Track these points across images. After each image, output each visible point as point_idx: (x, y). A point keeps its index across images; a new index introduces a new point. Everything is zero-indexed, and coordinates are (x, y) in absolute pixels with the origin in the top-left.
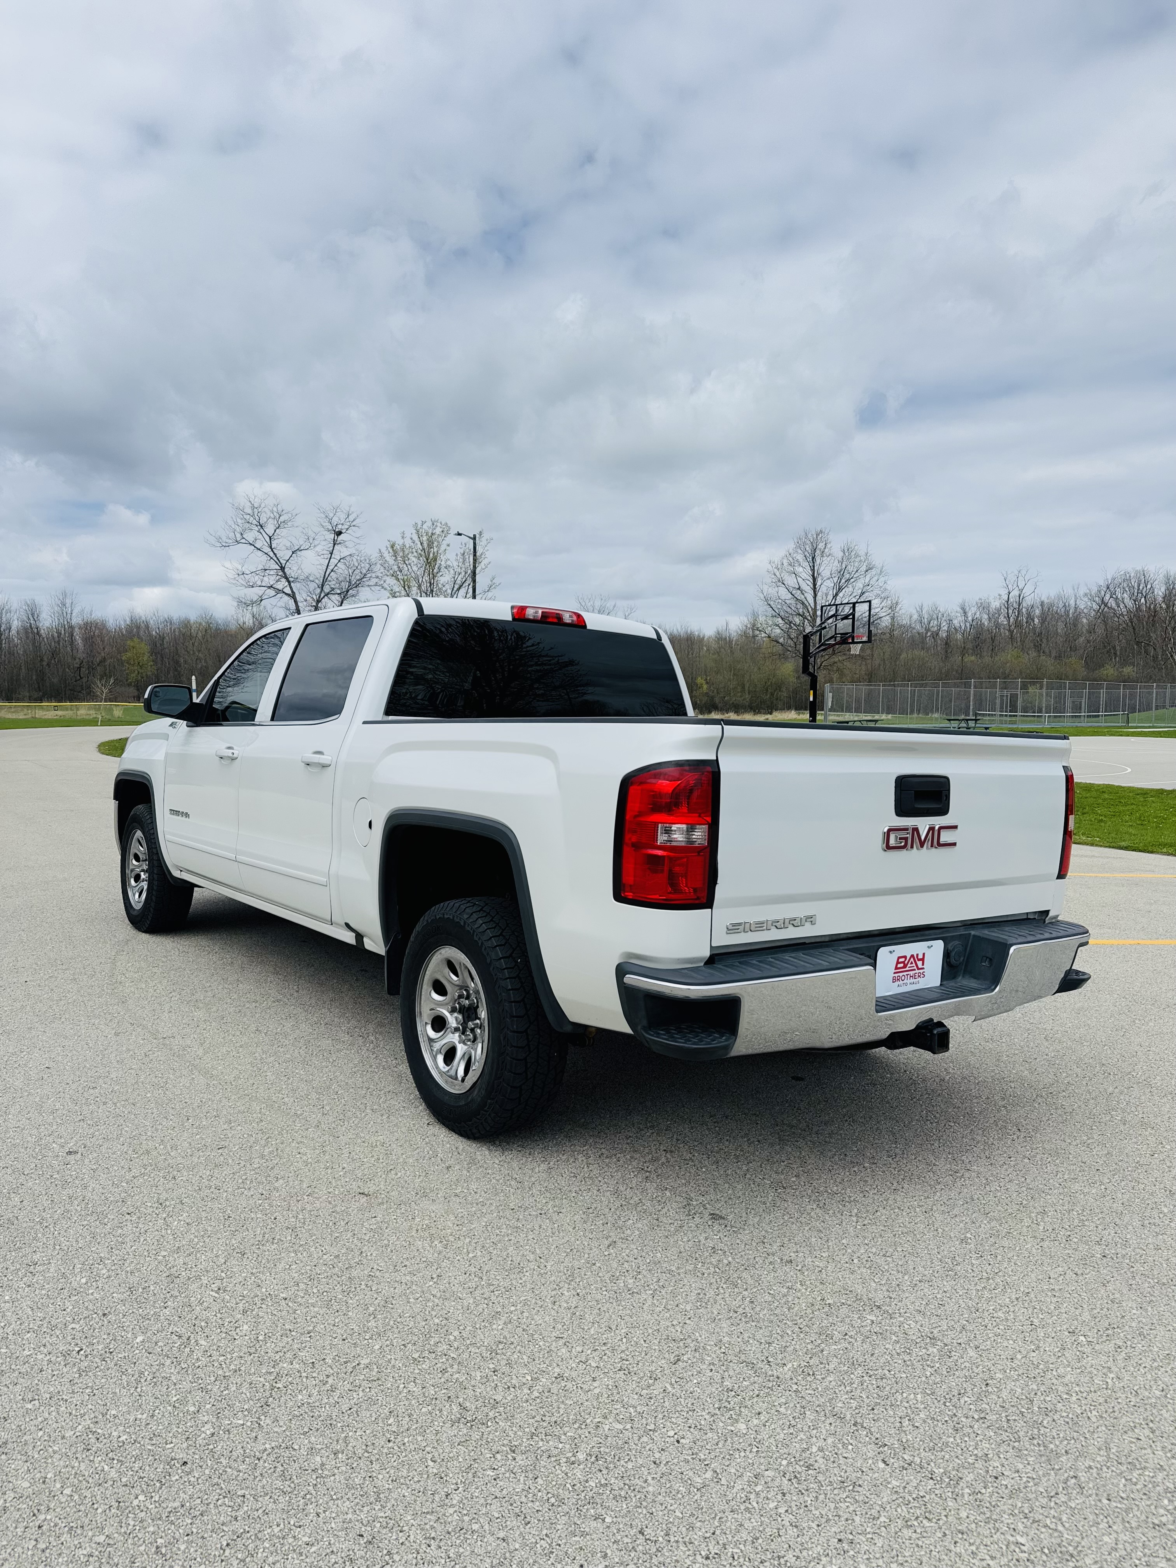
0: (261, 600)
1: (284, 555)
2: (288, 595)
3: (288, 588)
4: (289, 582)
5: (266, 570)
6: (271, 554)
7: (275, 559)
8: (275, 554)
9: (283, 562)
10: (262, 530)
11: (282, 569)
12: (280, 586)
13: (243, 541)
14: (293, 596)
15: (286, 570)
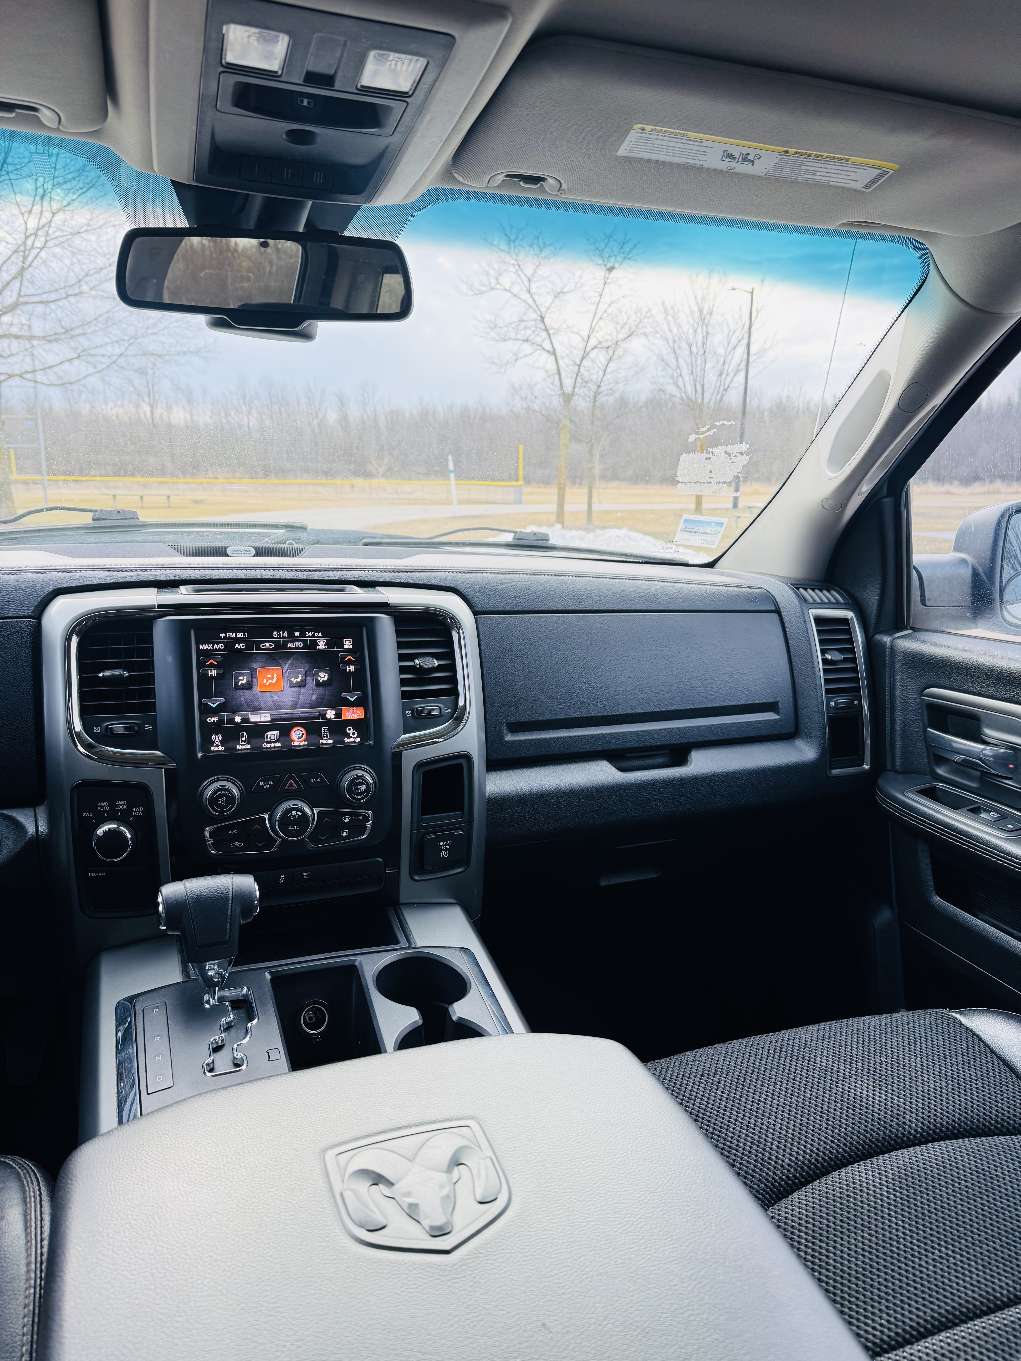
0: (516, 360)
1: (545, 301)
2: (549, 352)
3: (548, 341)
4: (549, 335)
5: (522, 321)
6: (530, 301)
7: (534, 307)
8: (534, 301)
9: (543, 309)
10: (520, 272)
11: (542, 319)
12: (538, 340)
13: (498, 287)
14: (554, 353)
15: (546, 320)
